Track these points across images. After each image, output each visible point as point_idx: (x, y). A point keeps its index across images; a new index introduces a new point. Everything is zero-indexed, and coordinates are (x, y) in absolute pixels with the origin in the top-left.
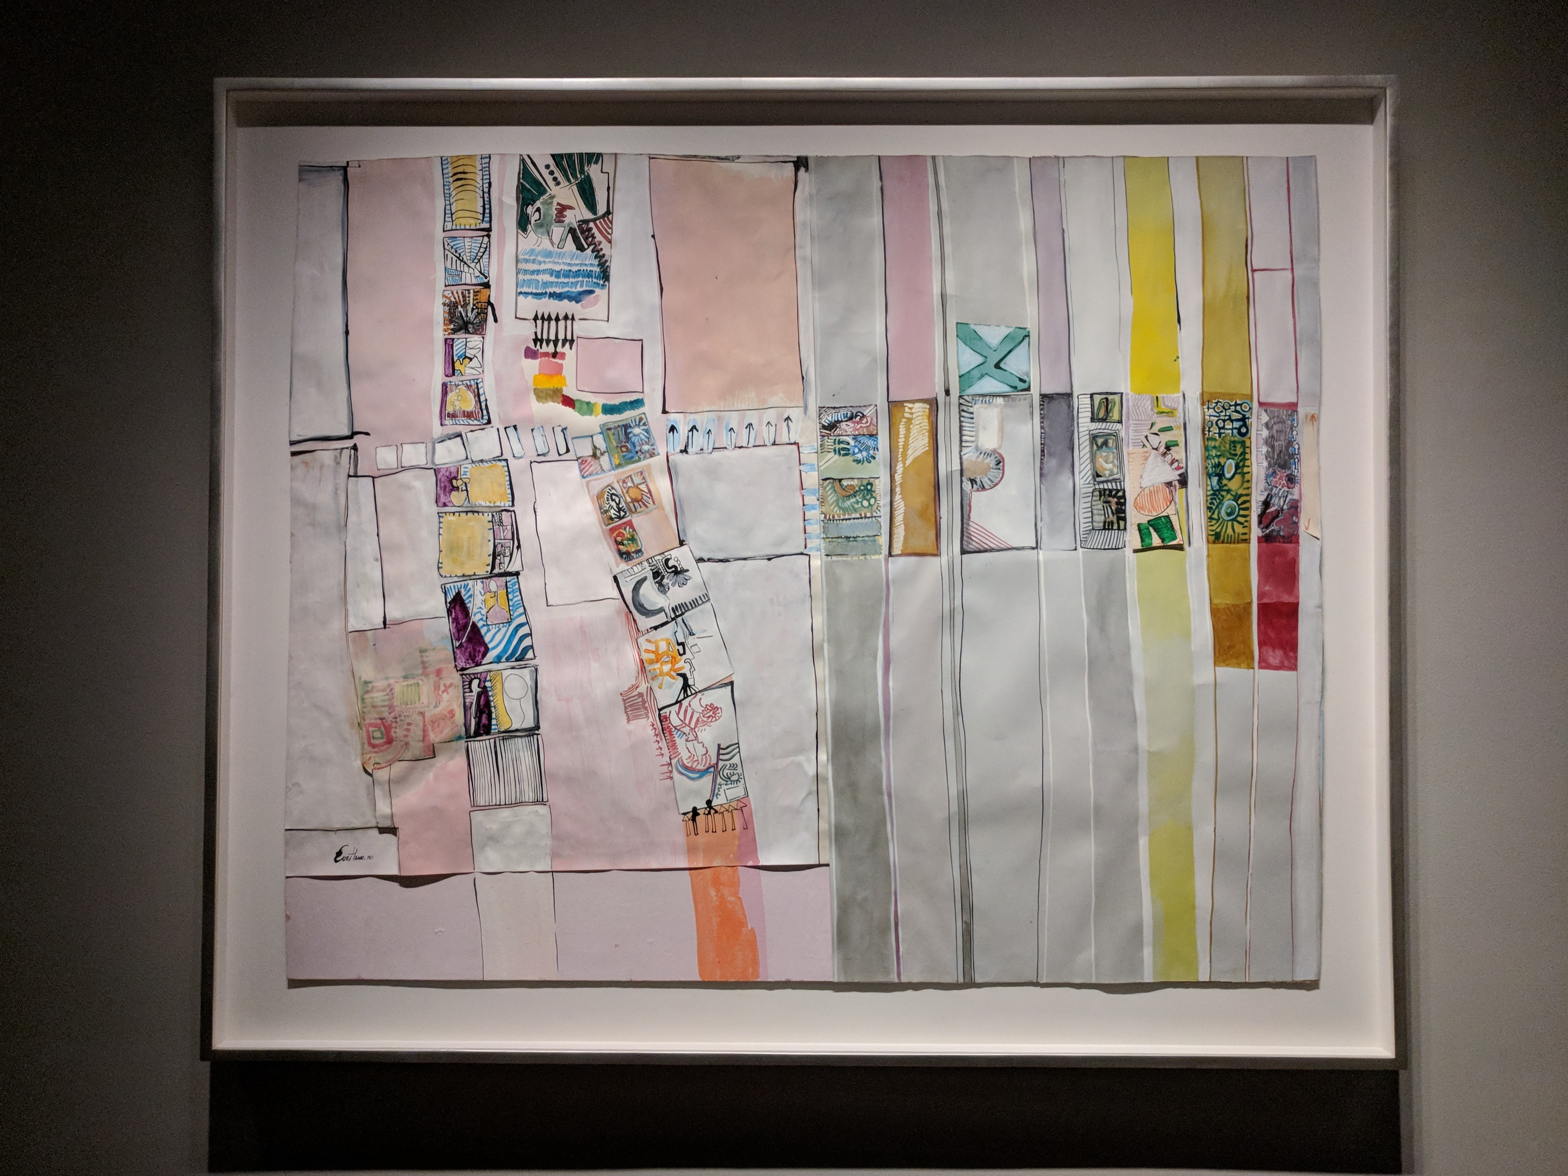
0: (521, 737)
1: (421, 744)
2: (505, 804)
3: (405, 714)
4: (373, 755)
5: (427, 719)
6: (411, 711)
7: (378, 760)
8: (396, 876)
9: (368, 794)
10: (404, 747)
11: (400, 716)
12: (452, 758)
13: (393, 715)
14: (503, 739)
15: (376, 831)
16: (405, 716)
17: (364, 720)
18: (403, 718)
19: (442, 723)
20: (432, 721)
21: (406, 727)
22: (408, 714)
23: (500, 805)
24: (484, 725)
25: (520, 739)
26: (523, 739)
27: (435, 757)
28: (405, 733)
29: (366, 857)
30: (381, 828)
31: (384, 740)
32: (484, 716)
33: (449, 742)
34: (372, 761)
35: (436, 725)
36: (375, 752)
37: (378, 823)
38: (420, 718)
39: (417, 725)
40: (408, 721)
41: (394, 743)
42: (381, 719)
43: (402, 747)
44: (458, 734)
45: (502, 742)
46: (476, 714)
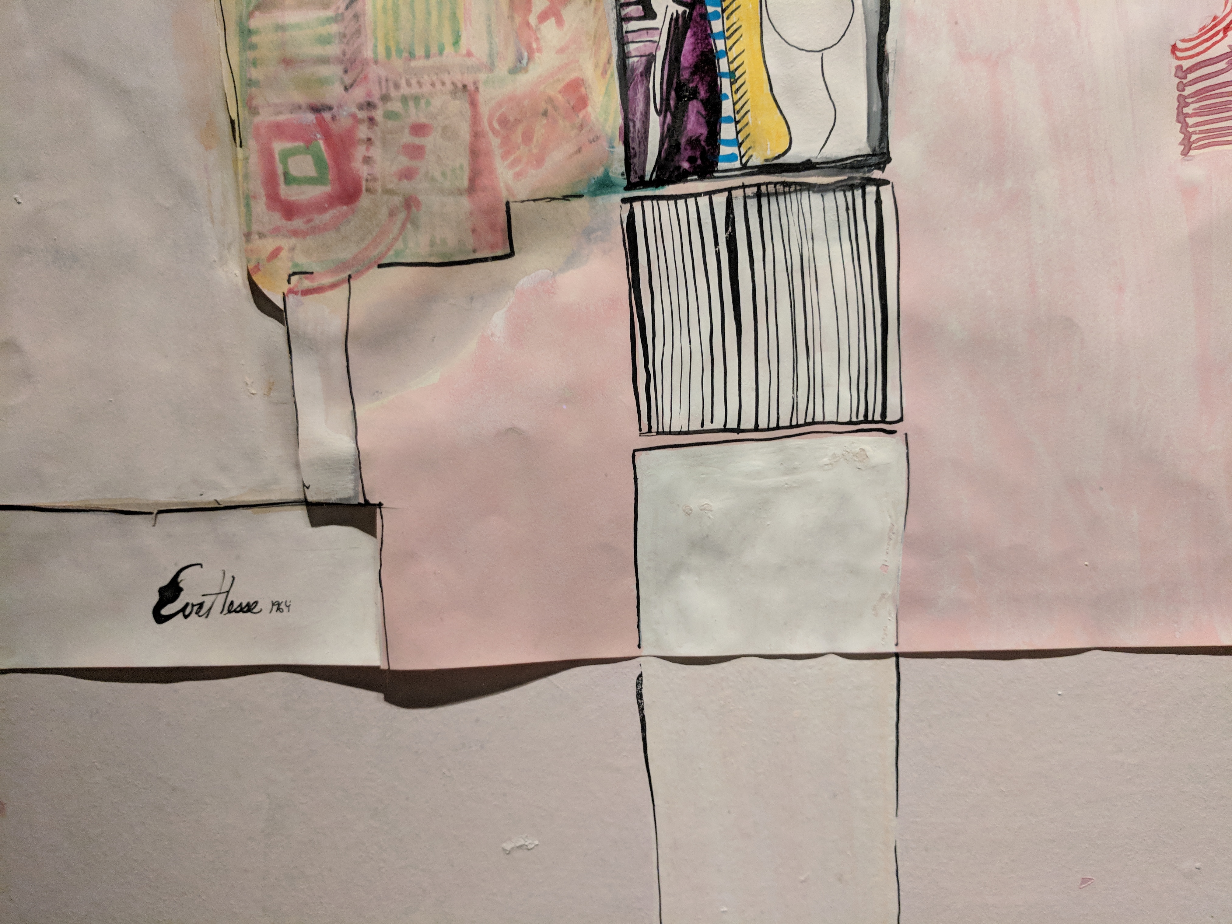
0: (822, 189)
1: (465, 203)
2: (757, 429)
3: (404, 90)
4: (285, 243)
5: (484, 110)
6: (426, 79)
7: (305, 263)
8: (375, 670)
9: (270, 387)
10: (402, 216)
11: (385, 98)
12: (571, 261)
13: (358, 94)
14: (759, 196)
15: (300, 514)
16: (404, 99)
17: (254, 111)
18: (395, 106)
19: (540, 129)
20: (504, 121)
21: (407, 138)
22: (415, 90)
23: (738, 430)
24: (694, 143)
25: (816, 198)
26: (829, 196)
27: (511, 254)
28: (404, 161)
29: (264, 605)
30: (319, 504)
31: (328, 189)
32: (694, 107)
33: (565, 198)
34: (284, 266)
35: (518, 136)
36: (295, 233)
37: (305, 487)
38: (460, 105)
39: (447, 132)
40: (415, 115)
41: (364, 201)
42: (316, 109)
43: (392, 214)
44: (599, 173)
45: (752, 204)
46: (665, 100)
